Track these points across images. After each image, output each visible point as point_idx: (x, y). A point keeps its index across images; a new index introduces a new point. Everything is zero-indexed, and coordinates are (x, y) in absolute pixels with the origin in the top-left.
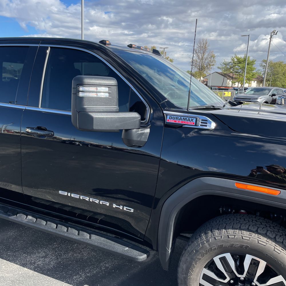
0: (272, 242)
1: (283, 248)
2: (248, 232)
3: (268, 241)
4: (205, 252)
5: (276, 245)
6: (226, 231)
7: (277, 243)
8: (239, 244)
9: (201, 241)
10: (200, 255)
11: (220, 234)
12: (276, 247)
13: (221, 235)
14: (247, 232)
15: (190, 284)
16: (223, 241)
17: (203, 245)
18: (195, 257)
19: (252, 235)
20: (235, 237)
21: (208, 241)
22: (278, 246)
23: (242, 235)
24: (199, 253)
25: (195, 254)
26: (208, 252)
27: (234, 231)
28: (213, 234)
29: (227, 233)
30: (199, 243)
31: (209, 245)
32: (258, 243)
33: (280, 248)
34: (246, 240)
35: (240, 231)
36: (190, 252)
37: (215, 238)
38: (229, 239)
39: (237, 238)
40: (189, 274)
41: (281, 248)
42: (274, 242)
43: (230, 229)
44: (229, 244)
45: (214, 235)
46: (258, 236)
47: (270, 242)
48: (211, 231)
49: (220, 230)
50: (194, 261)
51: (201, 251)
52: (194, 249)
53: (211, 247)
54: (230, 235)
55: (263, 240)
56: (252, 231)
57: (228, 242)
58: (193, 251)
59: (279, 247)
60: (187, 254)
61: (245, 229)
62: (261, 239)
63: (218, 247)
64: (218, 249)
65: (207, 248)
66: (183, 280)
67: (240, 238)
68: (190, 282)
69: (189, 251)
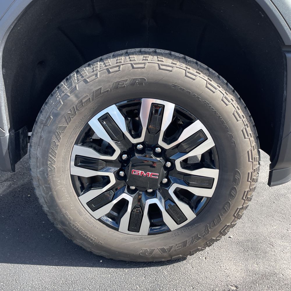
0: (180, 63)
1: (198, 70)
2: (141, 56)
3: (175, 63)
4: (71, 112)
5: (188, 67)
6: (102, 63)
7: (189, 64)
8: (128, 79)
9: (60, 95)
10: (64, 120)
11: (93, 72)
12: (188, 70)
13: (95, 72)
14: (139, 56)
15: (53, 181)
16: (100, 82)
17: (65, 101)
18: (54, 127)
19: (147, 58)
20: (119, 68)
21: (74, 90)
22: (190, 68)
23: (132, 62)
24: (60, 117)
25: (54, 121)
26: (77, 109)
27: (117, 60)
28: (81, 75)
29: (106, 66)
30: (58, 99)
31: (77, 96)
32: (160, 68)
33: (194, 71)
34: (139, 69)
35: (127, 57)
36: (44, 122)
37: (86, 81)
38: (110, 74)
39: (123, 70)
40: (49, 163)
41: (196, 71)
42: (184, 63)
43: (110, 58)
44: (111, 84)
45: (83, 77)
46: (158, 58)
47: (178, 64)
48: (78, 72)
49: (93, 66)
50: (54, 136)
51: (63, 113)
52: (50, 113)
53: (81, 98)
54: (111, 68)
55: (167, 63)
56: (148, 52)
57: (109, 81)
58: (49, 117)
59: (193, 69)
60: (40, 128)
61: (135, 52)
62: (163, 61)
63: (93, 95)
64: (93, 100)
65: (73, 103)
66: (40, 178)
67: (129, 67)
68: (53, 177)
69: (43, 120)
